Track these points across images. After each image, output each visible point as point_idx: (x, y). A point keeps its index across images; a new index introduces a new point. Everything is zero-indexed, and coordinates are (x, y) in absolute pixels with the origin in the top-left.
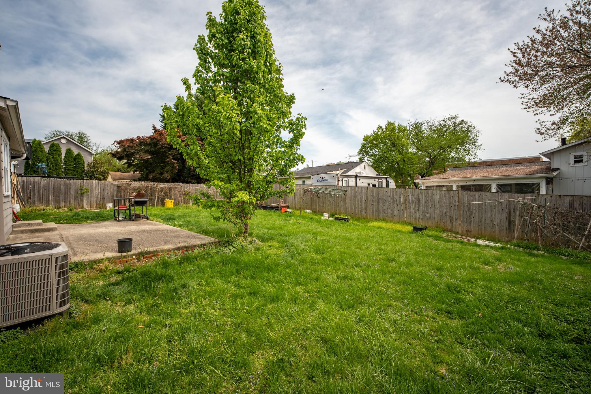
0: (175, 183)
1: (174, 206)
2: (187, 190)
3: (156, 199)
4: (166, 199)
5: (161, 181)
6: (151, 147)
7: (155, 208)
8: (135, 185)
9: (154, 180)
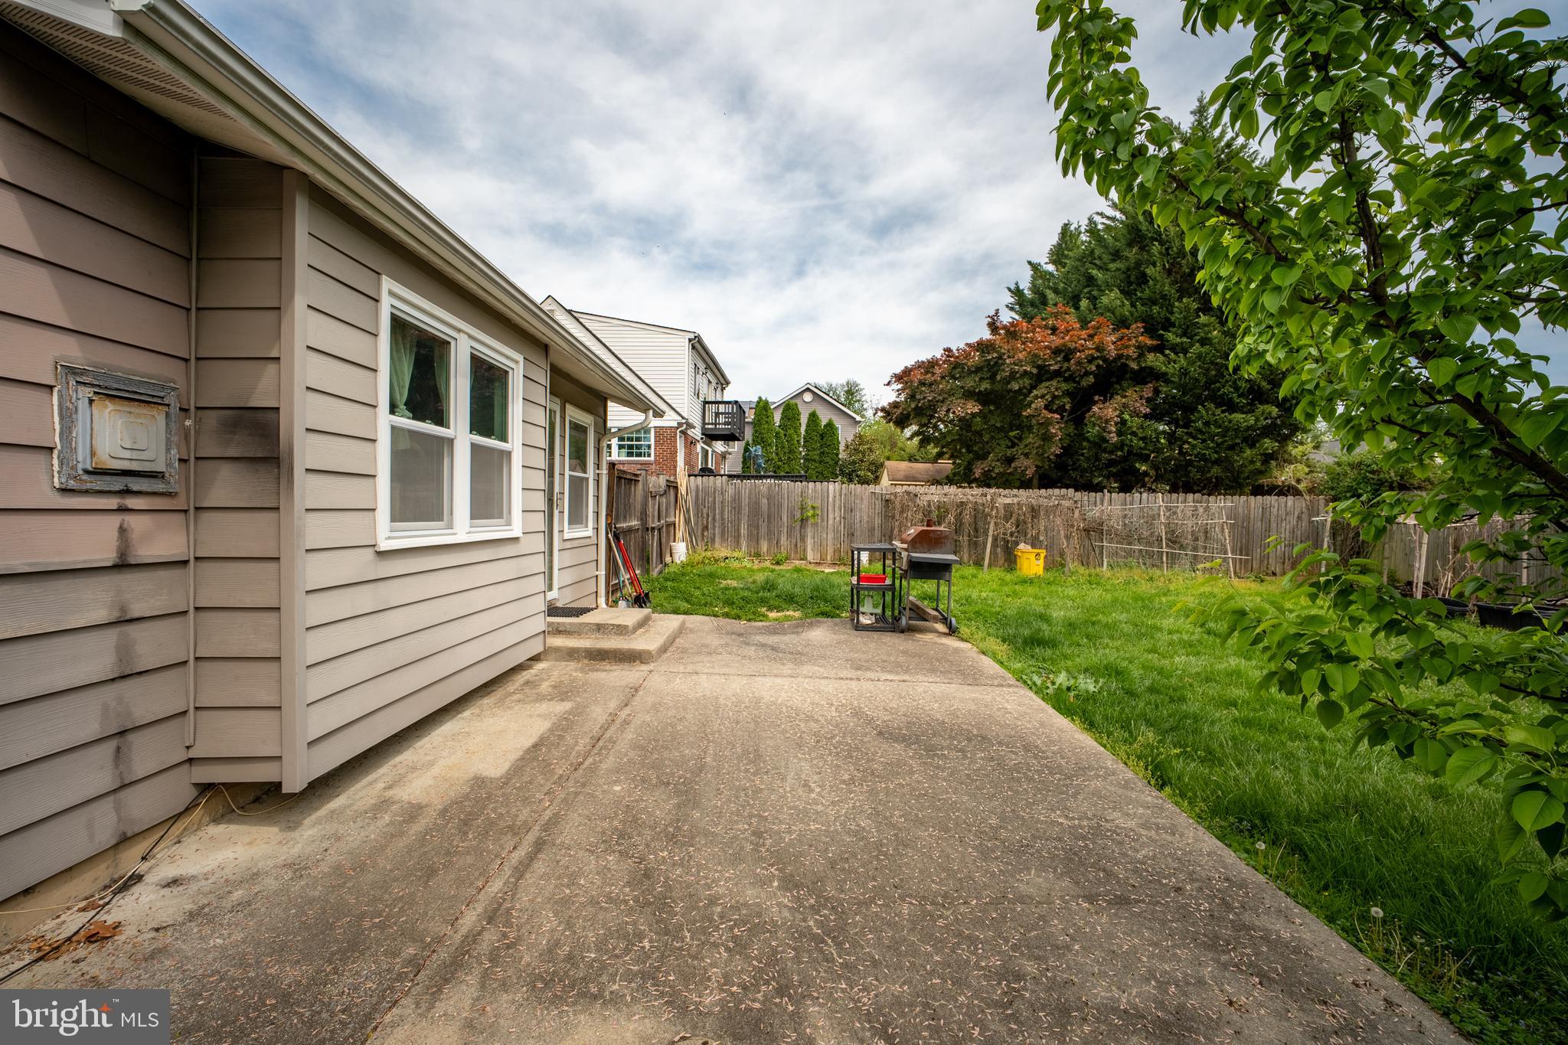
0: (1050, 491)
1: (1046, 569)
2: (1094, 512)
3: (989, 545)
4: (1022, 546)
5: (1006, 482)
6: (981, 379)
7: (985, 574)
8: (928, 498)
9: (986, 481)
